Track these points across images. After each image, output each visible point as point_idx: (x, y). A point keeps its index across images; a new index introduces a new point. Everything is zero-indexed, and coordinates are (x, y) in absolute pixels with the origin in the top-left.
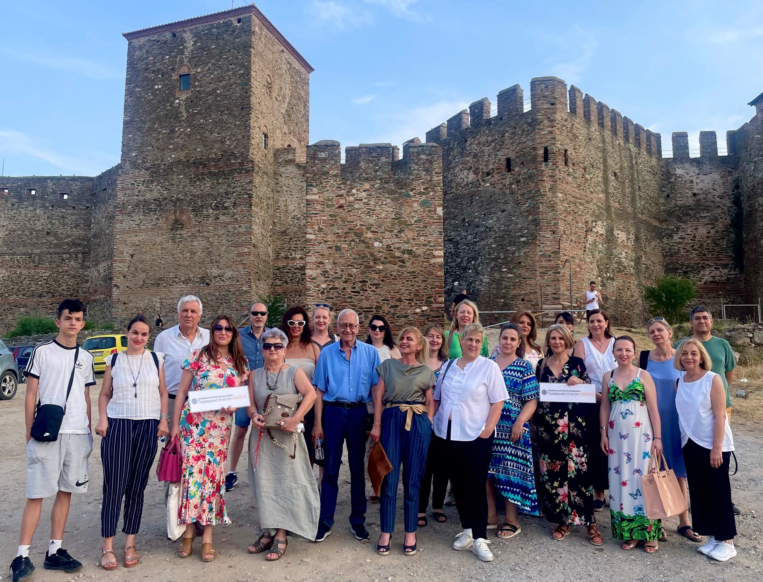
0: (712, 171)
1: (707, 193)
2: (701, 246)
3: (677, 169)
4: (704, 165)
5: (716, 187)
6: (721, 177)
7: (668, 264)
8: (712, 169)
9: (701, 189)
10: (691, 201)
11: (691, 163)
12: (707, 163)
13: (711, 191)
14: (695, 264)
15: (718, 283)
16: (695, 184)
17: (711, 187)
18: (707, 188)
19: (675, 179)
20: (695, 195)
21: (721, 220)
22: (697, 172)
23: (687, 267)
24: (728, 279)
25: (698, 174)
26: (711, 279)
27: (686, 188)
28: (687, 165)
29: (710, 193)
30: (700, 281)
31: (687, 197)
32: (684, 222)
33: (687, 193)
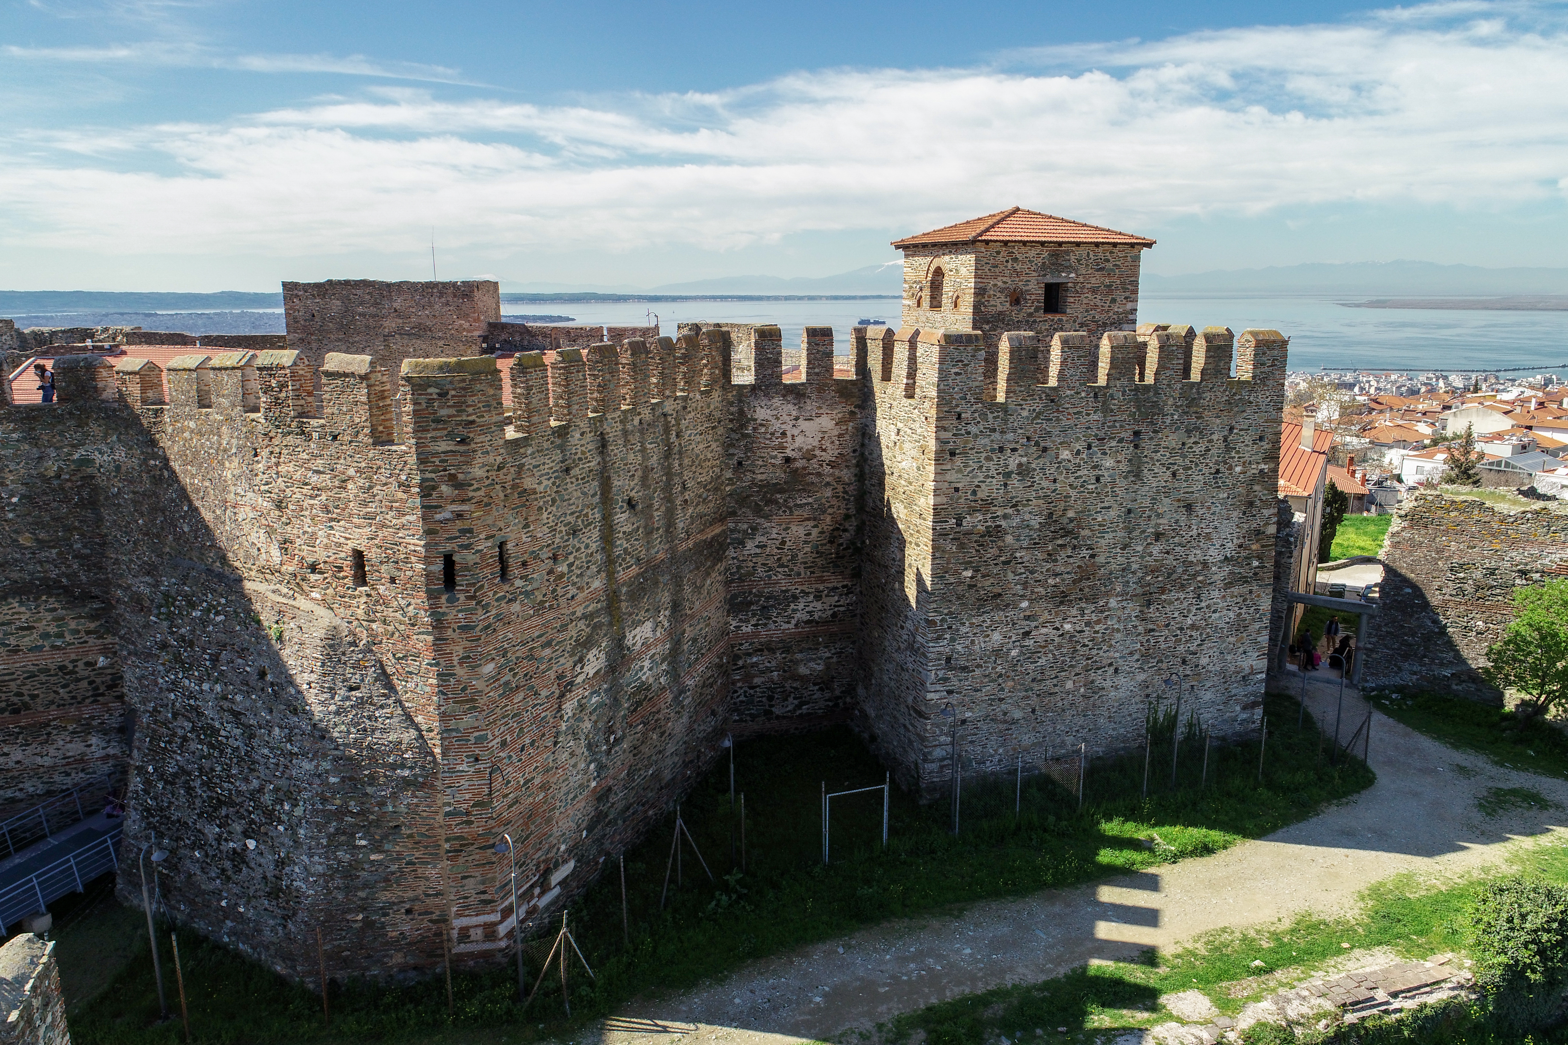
0: (821, 411)
1: (809, 456)
2: (794, 557)
3: (758, 409)
4: (808, 401)
5: (827, 444)
6: (837, 424)
7: (734, 597)
8: (821, 408)
9: (800, 449)
10: (780, 475)
11: (784, 396)
12: (813, 396)
13: (817, 452)
14: (782, 591)
15: (817, 623)
16: (789, 439)
17: (816, 443)
18: (810, 447)
19: (754, 429)
20: (788, 460)
21: (830, 511)
22: (794, 413)
23: (768, 598)
24: (834, 615)
25: (797, 419)
26: (806, 617)
27: (774, 448)
28: (777, 401)
29: (815, 456)
30: (789, 622)
31: (774, 465)
32: (767, 517)
33: (775, 457)
